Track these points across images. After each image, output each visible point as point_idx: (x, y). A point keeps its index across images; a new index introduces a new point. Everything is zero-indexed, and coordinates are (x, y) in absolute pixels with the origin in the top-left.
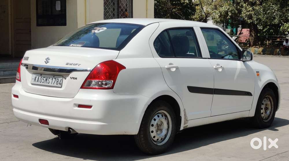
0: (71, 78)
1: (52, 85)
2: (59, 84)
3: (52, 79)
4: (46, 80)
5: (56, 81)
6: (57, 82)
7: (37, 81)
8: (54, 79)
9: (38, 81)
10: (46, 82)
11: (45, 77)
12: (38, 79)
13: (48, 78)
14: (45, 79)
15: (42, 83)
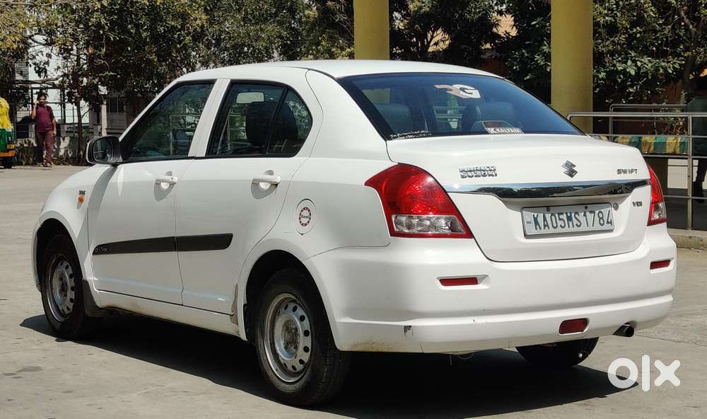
0: (633, 203)
1: (591, 228)
2: (608, 222)
3: (585, 215)
4: (569, 219)
5: (597, 219)
6: (600, 218)
7: (545, 226)
8: (588, 214)
9: (548, 225)
10: (571, 223)
11: (562, 214)
12: (545, 219)
13: (573, 215)
14: (564, 217)
15: (559, 230)
